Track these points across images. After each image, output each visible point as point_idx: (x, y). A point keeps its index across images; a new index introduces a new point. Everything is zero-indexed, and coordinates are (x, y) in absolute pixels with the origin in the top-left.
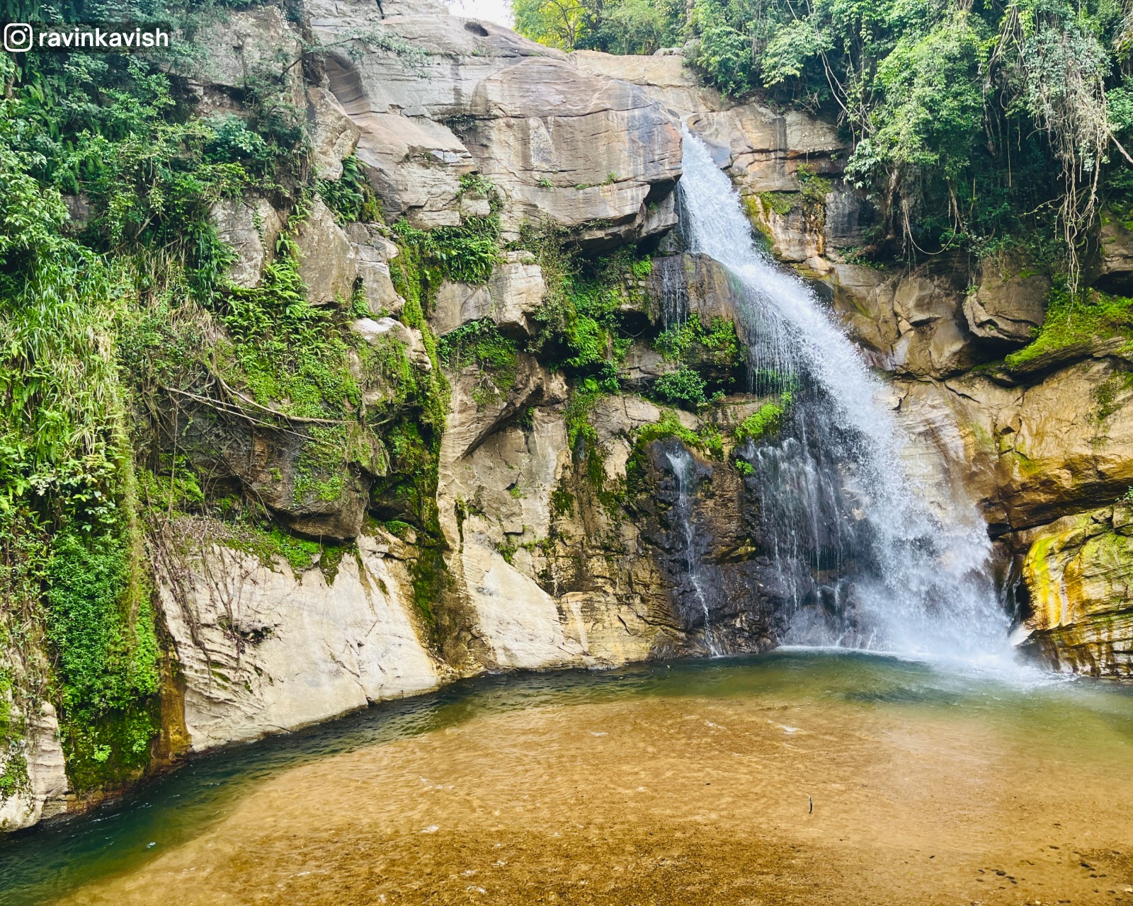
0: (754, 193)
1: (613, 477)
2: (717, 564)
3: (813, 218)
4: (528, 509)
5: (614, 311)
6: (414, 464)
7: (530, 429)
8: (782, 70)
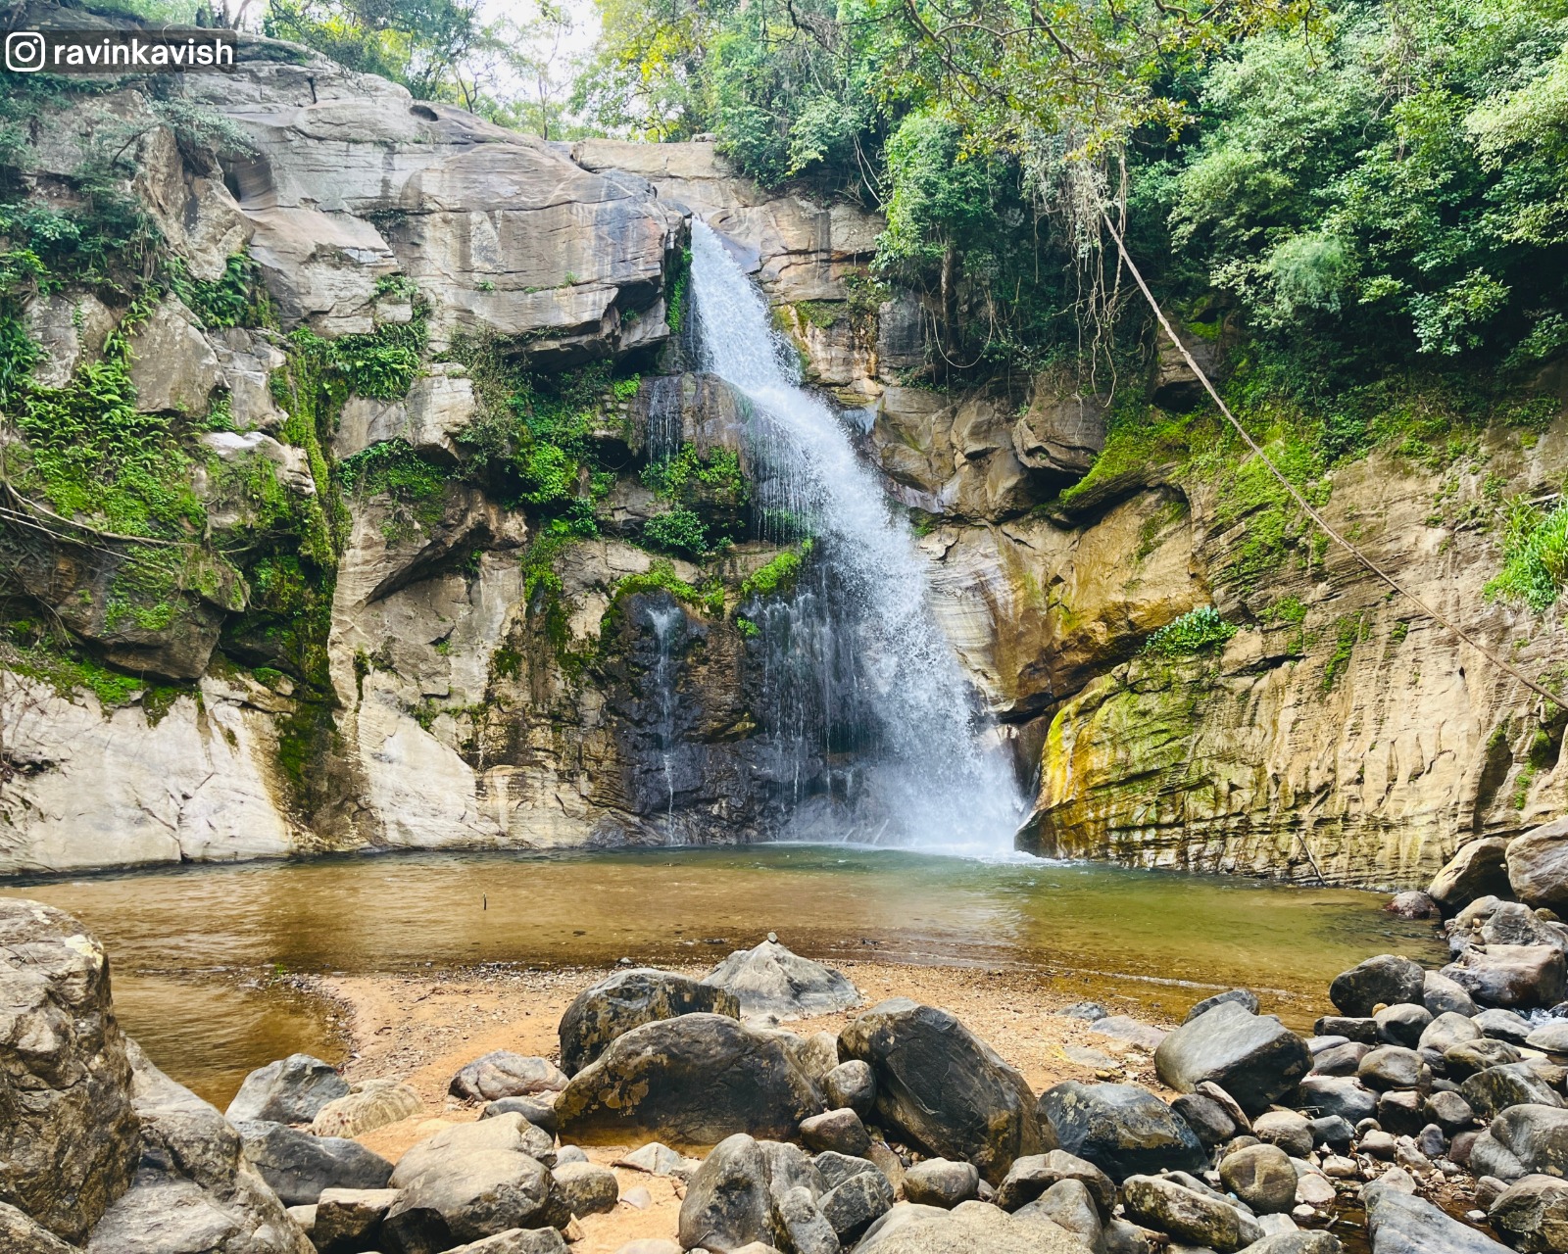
0: (788, 303)
1: (582, 636)
2: (705, 742)
3: (863, 332)
4: (459, 669)
5: (585, 438)
6: (290, 603)
7: (475, 576)
8: (805, 154)
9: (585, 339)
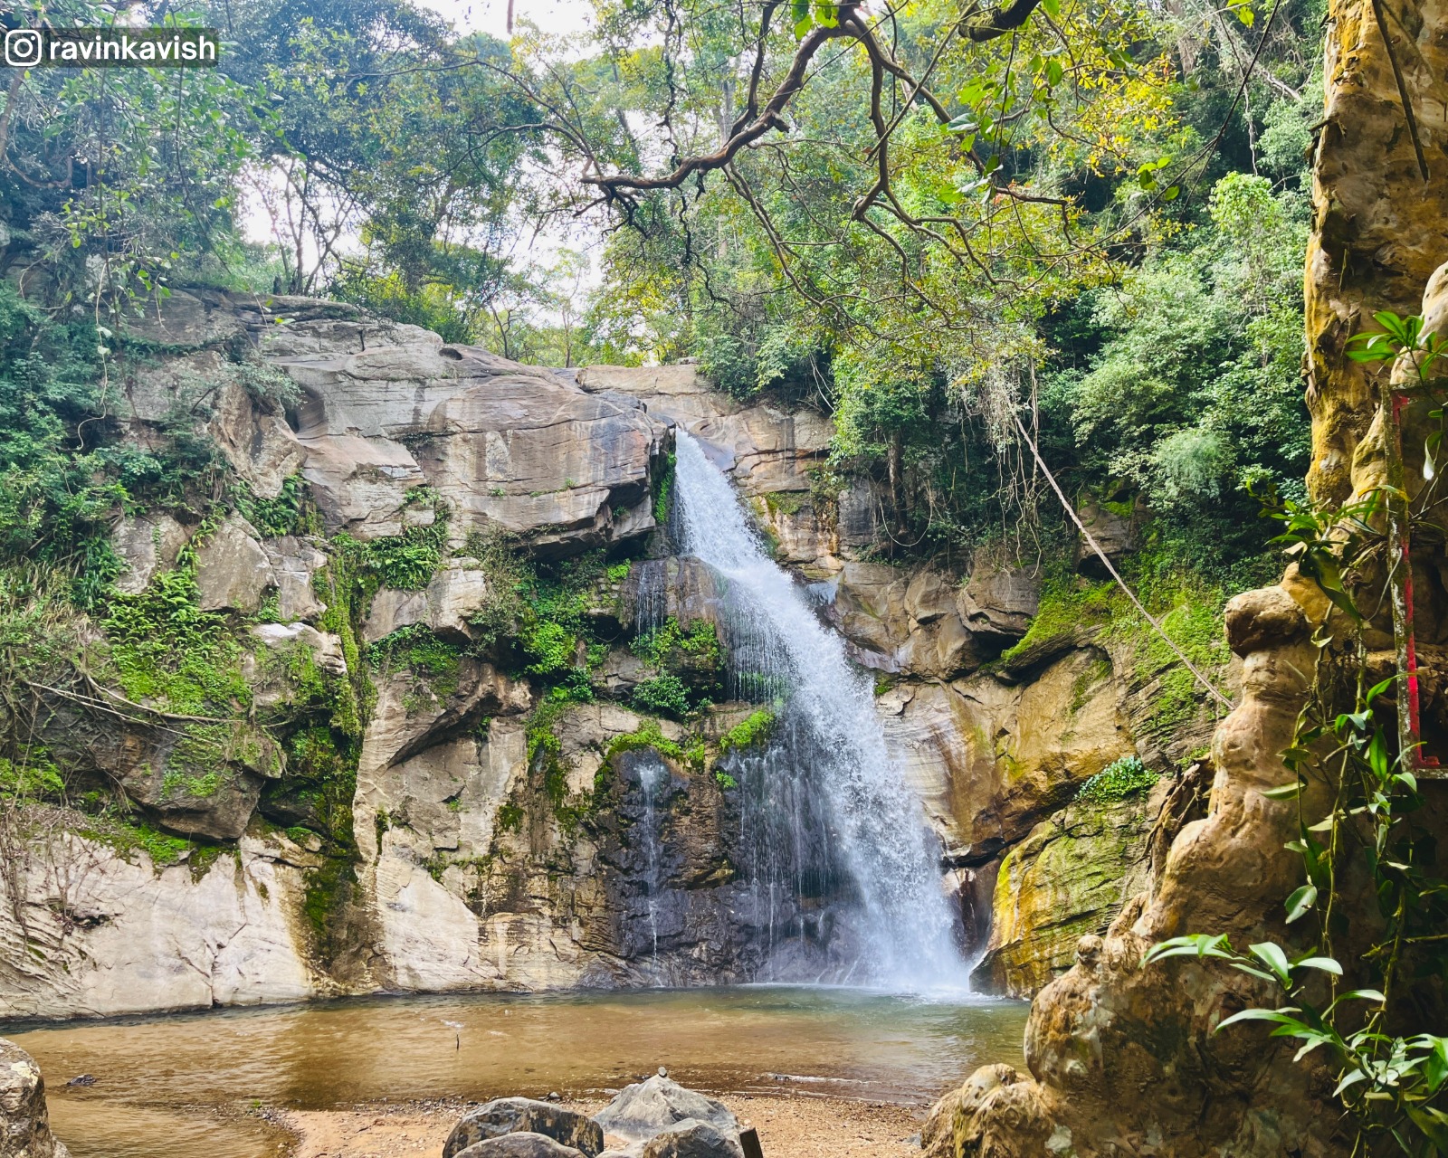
0: (759, 494)
1: (577, 791)
2: (687, 888)
3: (824, 516)
4: (467, 825)
5: (582, 615)
6: (321, 769)
7: (485, 740)
8: (769, 372)
9: (581, 533)
